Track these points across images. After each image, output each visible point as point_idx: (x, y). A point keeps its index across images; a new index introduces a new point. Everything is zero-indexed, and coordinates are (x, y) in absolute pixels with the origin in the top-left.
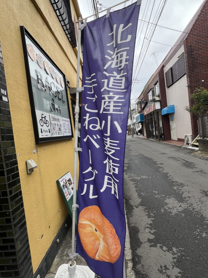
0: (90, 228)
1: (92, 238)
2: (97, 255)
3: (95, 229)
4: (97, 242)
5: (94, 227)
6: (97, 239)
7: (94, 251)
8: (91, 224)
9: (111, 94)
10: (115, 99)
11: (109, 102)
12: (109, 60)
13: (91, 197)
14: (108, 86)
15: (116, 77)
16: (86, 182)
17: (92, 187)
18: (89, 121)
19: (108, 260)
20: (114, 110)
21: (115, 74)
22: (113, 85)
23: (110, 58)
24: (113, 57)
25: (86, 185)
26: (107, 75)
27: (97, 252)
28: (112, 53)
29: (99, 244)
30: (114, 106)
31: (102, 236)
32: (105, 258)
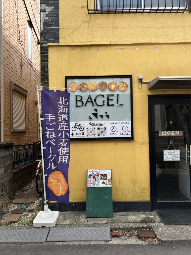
0: (55, 183)
1: (56, 187)
2: (59, 193)
3: (57, 182)
4: (59, 188)
5: (56, 181)
6: (59, 186)
7: (58, 192)
8: (55, 181)
9: (63, 123)
10: (65, 125)
11: (63, 126)
12: (59, 110)
13: (53, 168)
14: (61, 120)
15: (63, 116)
16: (50, 162)
17: (53, 163)
18: (49, 134)
19: (64, 193)
20: (65, 129)
21: (63, 115)
22: (63, 120)
23: (60, 109)
24: (61, 108)
25: (50, 164)
26: (60, 115)
27: (59, 192)
28: (60, 106)
29: (60, 188)
30: (65, 127)
31: (61, 184)
32: (63, 194)
